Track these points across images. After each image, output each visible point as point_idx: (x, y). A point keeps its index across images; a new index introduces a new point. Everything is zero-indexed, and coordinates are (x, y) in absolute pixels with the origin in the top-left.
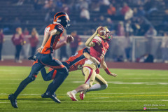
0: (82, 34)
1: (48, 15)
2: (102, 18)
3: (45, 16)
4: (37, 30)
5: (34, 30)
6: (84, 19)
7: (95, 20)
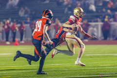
0: (91, 22)
1: (66, 9)
2: (104, 10)
3: (64, 10)
4: (59, 19)
5: (57, 20)
6: (92, 12)
7: (100, 11)
